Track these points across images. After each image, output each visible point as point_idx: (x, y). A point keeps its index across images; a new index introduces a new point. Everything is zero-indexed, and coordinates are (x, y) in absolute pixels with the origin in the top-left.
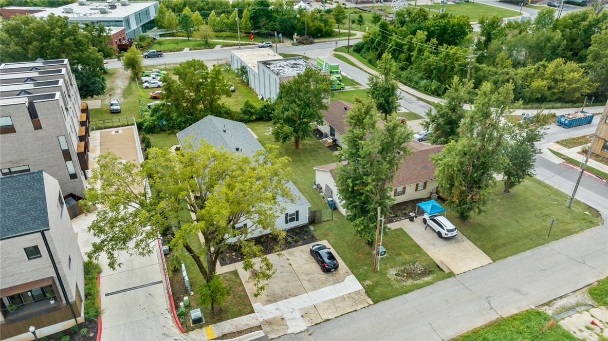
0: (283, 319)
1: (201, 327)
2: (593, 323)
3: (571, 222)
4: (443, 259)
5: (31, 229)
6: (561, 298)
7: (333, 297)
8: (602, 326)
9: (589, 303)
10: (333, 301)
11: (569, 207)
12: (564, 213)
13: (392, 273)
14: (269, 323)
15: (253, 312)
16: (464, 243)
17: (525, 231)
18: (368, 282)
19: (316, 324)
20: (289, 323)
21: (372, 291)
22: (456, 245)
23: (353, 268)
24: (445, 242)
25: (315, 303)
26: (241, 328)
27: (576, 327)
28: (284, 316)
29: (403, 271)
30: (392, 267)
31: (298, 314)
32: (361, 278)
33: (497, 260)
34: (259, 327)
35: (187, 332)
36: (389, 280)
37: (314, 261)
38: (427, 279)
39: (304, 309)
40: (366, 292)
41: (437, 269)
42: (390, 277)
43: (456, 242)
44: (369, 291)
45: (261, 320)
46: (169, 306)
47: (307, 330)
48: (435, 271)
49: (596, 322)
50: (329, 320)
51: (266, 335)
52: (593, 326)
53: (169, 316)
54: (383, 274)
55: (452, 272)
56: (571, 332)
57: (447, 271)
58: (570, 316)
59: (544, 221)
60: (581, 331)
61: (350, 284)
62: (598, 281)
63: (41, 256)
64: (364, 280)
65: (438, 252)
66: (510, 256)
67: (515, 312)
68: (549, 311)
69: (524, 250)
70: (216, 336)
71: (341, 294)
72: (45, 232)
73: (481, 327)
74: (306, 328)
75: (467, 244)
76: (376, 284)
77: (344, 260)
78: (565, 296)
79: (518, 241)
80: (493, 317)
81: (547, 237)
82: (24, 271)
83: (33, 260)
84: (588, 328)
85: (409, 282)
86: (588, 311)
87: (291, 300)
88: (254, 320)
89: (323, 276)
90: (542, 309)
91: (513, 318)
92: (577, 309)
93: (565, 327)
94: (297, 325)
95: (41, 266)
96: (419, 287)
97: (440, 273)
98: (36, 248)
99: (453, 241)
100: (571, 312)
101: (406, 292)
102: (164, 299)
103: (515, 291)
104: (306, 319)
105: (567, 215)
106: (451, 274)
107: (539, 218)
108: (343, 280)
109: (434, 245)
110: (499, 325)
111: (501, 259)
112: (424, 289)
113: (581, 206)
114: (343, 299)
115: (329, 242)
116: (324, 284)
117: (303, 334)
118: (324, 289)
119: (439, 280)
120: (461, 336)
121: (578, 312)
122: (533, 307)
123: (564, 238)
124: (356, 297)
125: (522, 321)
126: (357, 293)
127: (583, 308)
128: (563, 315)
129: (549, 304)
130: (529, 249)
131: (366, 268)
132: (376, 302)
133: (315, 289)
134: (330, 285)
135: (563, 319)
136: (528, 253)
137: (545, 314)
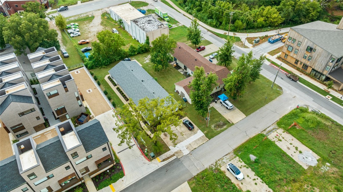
0: (181, 151)
1: (155, 158)
2: (277, 135)
3: (272, 94)
4: (229, 118)
6: (268, 127)
7: (195, 140)
8: (279, 136)
9: (277, 128)
10: (195, 141)
11: (272, 88)
12: (270, 91)
13: (213, 126)
14: (177, 153)
15: (170, 150)
16: (236, 110)
17: (257, 101)
18: (205, 132)
19: (192, 151)
20: (183, 152)
21: (208, 135)
22: (233, 111)
23: (199, 127)
24: (229, 111)
25: (190, 143)
26: (168, 156)
27: (272, 137)
28: (181, 149)
29: (216, 125)
30: (212, 124)
31: (185, 148)
32: (203, 130)
33: (248, 115)
34: (174, 155)
35: (151, 161)
36: (212, 129)
37: (185, 126)
38: (225, 127)
39: (187, 146)
40: (206, 136)
41: (228, 123)
42: (212, 128)
43: (233, 110)
44: (207, 135)
45: (174, 152)
46: (141, 153)
47: (190, 153)
48: (227, 123)
49: (278, 134)
50: (196, 148)
51: (177, 157)
52: (277, 136)
53: (143, 156)
54: (210, 127)
55: (233, 123)
56: (271, 140)
57: (231, 123)
58: (271, 134)
59: (263, 95)
60: (274, 138)
61: (199, 134)
62: (280, 119)
64: (204, 131)
65: (228, 116)
66: (252, 113)
67: (255, 135)
68: (265, 133)
69: (257, 110)
70: (161, 161)
71: (197, 138)
73: (244, 143)
74: (189, 152)
75: (237, 110)
76: (208, 132)
77: (195, 124)
78: (270, 126)
79: (254, 106)
80: (248, 138)
81: (264, 103)
84: (276, 137)
85: (219, 129)
86: (276, 131)
87: (181, 143)
88: (171, 153)
89: (189, 132)
90: (262, 133)
91: (254, 138)
92: (273, 131)
93: (269, 138)
94: (186, 152)
96: (223, 131)
97: (229, 124)
99: (232, 110)
100: (271, 132)
101: (219, 134)
102: (138, 151)
103: (254, 127)
104: (188, 149)
105: (271, 91)
106: (233, 124)
107: (262, 94)
108: (197, 133)
109: (225, 112)
110: (250, 141)
111: (249, 115)
112: (225, 131)
113: (276, 86)
114: (198, 140)
115: (188, 117)
116: (190, 135)
117: (189, 155)
118: (191, 137)
119: (229, 127)
120: (238, 147)
121: (273, 132)
122: (260, 132)
123: (270, 102)
124: (203, 138)
125: (257, 138)
126: (202, 137)
127: (275, 130)
128: (269, 134)
129: (264, 130)
130: (258, 109)
131: (203, 126)
132: (210, 139)
133: (188, 138)
134: (193, 135)
135: (269, 135)
136: (258, 111)
137: (263, 134)
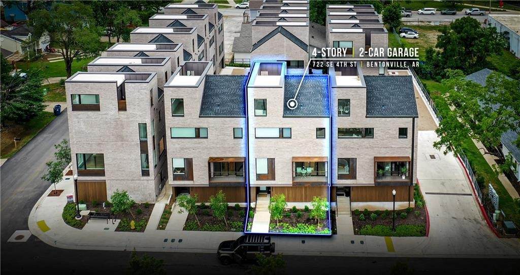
5: (406, 115)
46: (481, 214)
63: (407, 138)
72: (415, 119)
82: (393, 146)
83: (401, 139)
95: (404, 146)
98: (406, 129)
